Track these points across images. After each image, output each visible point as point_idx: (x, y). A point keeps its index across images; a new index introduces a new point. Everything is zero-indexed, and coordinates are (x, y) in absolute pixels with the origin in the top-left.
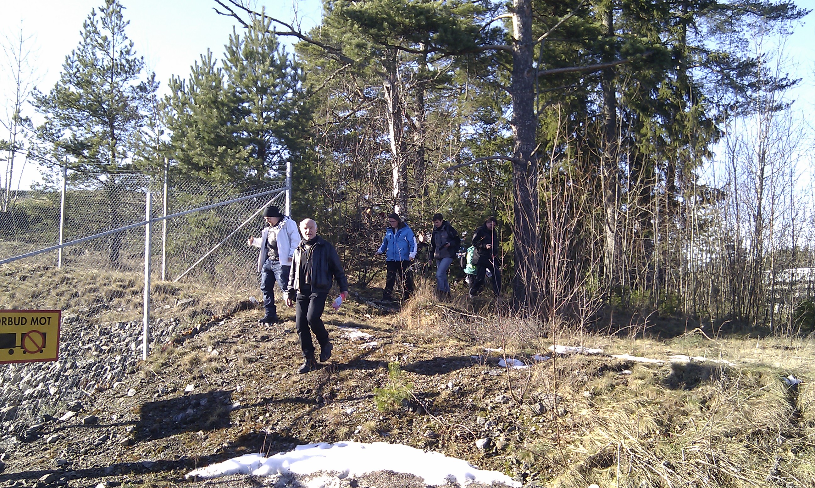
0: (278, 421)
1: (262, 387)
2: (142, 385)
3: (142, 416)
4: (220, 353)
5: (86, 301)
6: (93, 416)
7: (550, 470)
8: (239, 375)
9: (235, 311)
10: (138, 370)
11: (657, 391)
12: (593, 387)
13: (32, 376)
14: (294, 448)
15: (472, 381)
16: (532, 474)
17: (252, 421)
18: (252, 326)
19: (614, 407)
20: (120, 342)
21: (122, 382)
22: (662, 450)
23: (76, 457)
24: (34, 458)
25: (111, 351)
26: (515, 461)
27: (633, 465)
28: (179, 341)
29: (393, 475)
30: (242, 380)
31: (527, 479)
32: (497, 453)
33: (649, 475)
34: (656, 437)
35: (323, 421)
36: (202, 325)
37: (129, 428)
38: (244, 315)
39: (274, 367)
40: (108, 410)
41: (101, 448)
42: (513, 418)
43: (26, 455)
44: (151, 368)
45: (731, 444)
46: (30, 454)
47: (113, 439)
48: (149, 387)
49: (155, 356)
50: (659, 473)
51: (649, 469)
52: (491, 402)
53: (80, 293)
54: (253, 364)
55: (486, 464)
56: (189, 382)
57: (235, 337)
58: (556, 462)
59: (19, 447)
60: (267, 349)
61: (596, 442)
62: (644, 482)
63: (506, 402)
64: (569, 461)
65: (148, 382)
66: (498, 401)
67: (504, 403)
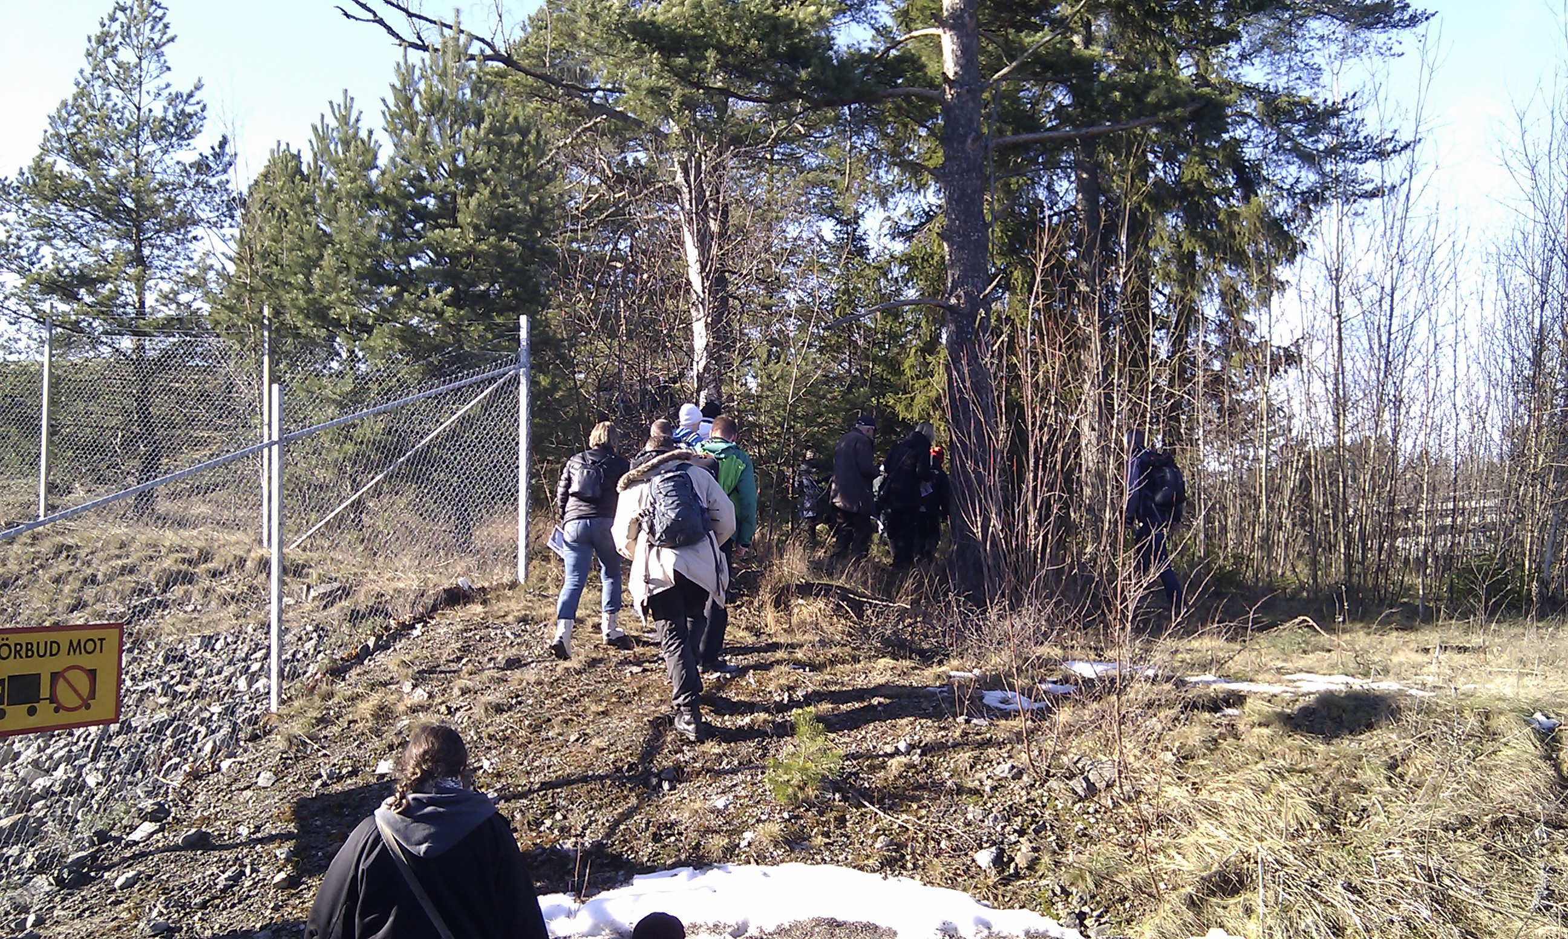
0: (584, 828)
1: (533, 760)
2: (284, 763)
3: (301, 827)
4: (431, 696)
5: (116, 592)
6: (199, 830)
7: (1127, 905)
8: (481, 738)
9: (434, 608)
10: (266, 734)
11: (1301, 748)
12: (1177, 744)
13: (40, 750)
14: (627, 881)
15: (943, 737)
16: (1095, 914)
17: (532, 830)
18: (481, 638)
19: (1228, 782)
20: (211, 676)
21: (239, 759)
22: (1331, 860)
23: (186, 914)
24: (97, 920)
25: (198, 694)
26: (1058, 890)
27: (1284, 890)
28: (337, 671)
29: (838, 926)
30: (489, 748)
31: (1086, 922)
32: (1017, 876)
33: (1319, 908)
34: (1313, 836)
35: (672, 824)
36: (379, 637)
38: (459, 615)
39: (549, 720)
40: (225, 818)
41: (234, 894)
42: (1036, 806)
43: (80, 916)
44: (297, 728)
45: (1457, 844)
46: (87, 913)
47: (254, 875)
48: (301, 767)
49: (296, 704)
50: (1335, 903)
51: (1316, 897)
52: (988, 777)
53: (100, 577)
54: (505, 716)
55: (1003, 896)
56: (380, 757)
57: (452, 661)
58: (1138, 889)
59: (57, 899)
60: (524, 683)
61: (1206, 848)
62: (1309, 920)
63: (1018, 776)
64: (1162, 885)
65: (296, 757)
66: (1002, 775)
67: (1013, 778)
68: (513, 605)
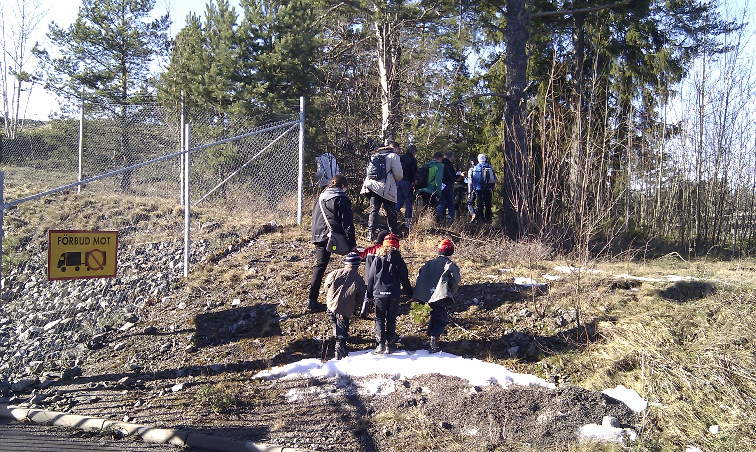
0: (326, 331)
2: (190, 299)
3: (198, 326)
4: (257, 272)
5: (114, 223)
6: (152, 326)
7: (579, 374)
8: (279, 291)
9: (259, 234)
10: (182, 286)
11: (667, 306)
12: (607, 303)
13: (80, 291)
15: (495, 297)
16: (563, 377)
17: (302, 331)
18: (280, 247)
19: (630, 320)
20: (157, 261)
21: (170, 297)
22: (678, 356)
23: (145, 362)
24: (106, 363)
25: (151, 269)
26: (546, 366)
27: (654, 369)
28: (215, 260)
29: (442, 377)
30: (283, 295)
31: (559, 381)
32: (527, 360)
33: (671, 378)
34: (670, 346)
35: (366, 331)
36: (234, 246)
37: (189, 337)
38: (270, 237)
40: (163, 322)
41: (167, 354)
42: (538, 329)
43: (98, 361)
44: (196, 284)
45: (740, 351)
46: (102, 360)
47: (177, 346)
48: (198, 301)
49: (196, 273)
50: (679, 376)
51: (669, 373)
52: (515, 315)
53: (106, 216)
54: (291, 281)
55: (520, 368)
56: (234, 297)
57: (267, 257)
58: (584, 367)
59: (89, 354)
60: (300, 268)
61: (618, 349)
62: (665, 383)
63: (530, 315)
64: (596, 366)
65: (196, 296)
66: (522, 315)
67: (527, 316)
68: (295, 233)
